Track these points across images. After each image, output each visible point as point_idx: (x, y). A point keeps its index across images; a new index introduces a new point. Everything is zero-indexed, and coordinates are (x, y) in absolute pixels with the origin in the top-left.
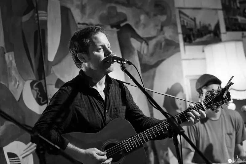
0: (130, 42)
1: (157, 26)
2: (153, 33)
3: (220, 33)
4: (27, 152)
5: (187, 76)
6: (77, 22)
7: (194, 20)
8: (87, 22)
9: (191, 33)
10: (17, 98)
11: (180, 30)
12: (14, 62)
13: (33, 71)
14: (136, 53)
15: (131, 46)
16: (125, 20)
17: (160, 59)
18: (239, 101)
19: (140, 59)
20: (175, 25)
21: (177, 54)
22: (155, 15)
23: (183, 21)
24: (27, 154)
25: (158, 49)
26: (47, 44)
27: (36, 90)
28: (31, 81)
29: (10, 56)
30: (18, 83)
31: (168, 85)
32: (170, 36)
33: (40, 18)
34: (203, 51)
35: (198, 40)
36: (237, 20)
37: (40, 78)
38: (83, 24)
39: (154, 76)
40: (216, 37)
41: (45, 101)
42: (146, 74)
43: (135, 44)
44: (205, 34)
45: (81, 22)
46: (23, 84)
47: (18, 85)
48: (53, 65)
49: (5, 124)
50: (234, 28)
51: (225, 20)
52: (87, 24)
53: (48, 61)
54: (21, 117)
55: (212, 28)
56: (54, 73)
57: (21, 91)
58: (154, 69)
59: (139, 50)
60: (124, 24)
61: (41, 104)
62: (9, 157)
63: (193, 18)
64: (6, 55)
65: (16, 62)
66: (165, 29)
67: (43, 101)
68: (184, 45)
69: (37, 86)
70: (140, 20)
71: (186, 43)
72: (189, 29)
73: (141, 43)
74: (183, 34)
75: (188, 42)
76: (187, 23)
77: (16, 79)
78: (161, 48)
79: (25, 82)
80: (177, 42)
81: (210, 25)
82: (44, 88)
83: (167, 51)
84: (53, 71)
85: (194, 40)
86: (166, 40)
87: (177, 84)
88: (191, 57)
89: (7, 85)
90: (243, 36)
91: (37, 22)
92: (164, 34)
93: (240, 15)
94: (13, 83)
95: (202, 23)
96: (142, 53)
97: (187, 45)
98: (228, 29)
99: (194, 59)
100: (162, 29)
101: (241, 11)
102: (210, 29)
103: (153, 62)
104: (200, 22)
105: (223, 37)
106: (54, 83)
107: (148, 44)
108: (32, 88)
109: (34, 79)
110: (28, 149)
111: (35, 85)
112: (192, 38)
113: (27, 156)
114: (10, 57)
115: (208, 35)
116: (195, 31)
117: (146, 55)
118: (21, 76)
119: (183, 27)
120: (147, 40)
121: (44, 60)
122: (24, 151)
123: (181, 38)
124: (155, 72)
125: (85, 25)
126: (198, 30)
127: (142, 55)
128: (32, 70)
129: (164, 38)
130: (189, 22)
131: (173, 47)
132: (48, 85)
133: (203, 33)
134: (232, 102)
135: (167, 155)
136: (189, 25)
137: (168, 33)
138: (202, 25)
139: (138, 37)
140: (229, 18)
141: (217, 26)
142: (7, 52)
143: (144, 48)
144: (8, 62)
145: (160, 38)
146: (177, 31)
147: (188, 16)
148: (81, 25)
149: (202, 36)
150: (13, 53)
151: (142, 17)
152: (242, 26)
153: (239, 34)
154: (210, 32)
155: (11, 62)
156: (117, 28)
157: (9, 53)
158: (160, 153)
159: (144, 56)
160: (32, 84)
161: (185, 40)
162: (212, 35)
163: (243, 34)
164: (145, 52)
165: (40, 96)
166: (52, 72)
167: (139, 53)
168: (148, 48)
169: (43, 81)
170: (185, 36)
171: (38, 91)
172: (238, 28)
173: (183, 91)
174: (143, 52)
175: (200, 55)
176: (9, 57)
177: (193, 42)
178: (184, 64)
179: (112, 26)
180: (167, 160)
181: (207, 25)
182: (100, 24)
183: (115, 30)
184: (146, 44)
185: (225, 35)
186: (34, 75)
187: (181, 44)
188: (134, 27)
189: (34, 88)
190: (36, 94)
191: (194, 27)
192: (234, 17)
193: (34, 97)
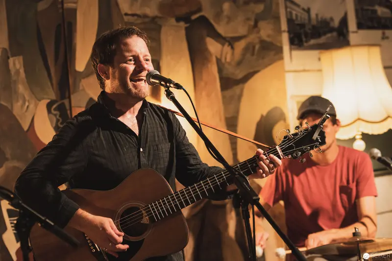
0: (205, 44)
1: (248, 19)
2: (242, 31)
3: (348, 31)
5: (293, 97)
6: (123, 13)
7: (308, 11)
8: (138, 12)
9: (302, 31)
10: (26, 128)
11: (284, 26)
12: (22, 71)
13: (52, 84)
14: (214, 60)
15: (207, 50)
16: (200, 10)
17: (251, 71)
18: (373, 135)
19: (220, 71)
20: (277, 18)
21: (279, 63)
22: (246, 3)
23: (291, 13)
25: (248, 55)
26: (75, 44)
27: (55, 115)
28: (49, 101)
29: (17, 62)
30: (27, 104)
31: (263, 110)
32: (269, 36)
33: (65, 5)
34: (319, 59)
35: (312, 42)
36: (375, 12)
37: (63, 97)
38: (133, 15)
39: (240, 97)
40: (342, 38)
42: (229, 93)
43: (213, 47)
44: (325, 34)
45: (130, 12)
46: (36, 106)
47: (28, 107)
48: (84, 78)
49: (4, 166)
50: (370, 24)
51: (357, 11)
53: (76, 71)
55: (336, 23)
56: (84, 90)
57: (31, 119)
58: (241, 86)
59: (219, 57)
60: (197, 16)
62: (10, 216)
63: (306, 8)
64: (11, 60)
65: (25, 71)
66: (261, 24)
68: (291, 49)
69: (55, 110)
70: (222, 11)
71: (293, 47)
72: (298, 25)
73: (223, 45)
74: (289, 32)
76: (297, 15)
77: (24, 98)
78: (253, 54)
79: (38, 102)
80: (279, 44)
81: (332, 19)
82: (69, 112)
83: (263, 58)
84: (83, 86)
85: (306, 42)
86: (262, 42)
87: (276, 109)
88: (301, 68)
89: (10, 107)
90: (384, 37)
91: (61, 11)
92: (258, 32)
93: (380, 5)
94: (20, 103)
95: (320, 17)
96: (223, 60)
97: (295, 49)
98: (360, 26)
99: (304, 71)
100: (256, 25)
102: (332, 25)
103: (240, 75)
104: (317, 15)
105: (353, 38)
106: (84, 104)
108: (49, 111)
109: (54, 97)
111: (54, 106)
112: (304, 39)
114: (16, 64)
115: (329, 35)
116: (308, 29)
117: (229, 63)
118: (33, 93)
119: (290, 21)
120: (231, 42)
121: (69, 69)
123: (285, 38)
124: (242, 90)
125: (136, 17)
126: (314, 27)
127: (223, 65)
128: (49, 84)
129: (259, 38)
130: (299, 15)
131: (273, 53)
132: (74, 107)
133: (321, 31)
134: (360, 139)
136: (299, 19)
137: (265, 31)
138: (320, 19)
139: (217, 36)
140: (362, 9)
141: (344, 21)
142: (12, 57)
143: (227, 53)
144: (13, 72)
145: (253, 38)
146: (280, 28)
147: (298, 6)
148: (130, 17)
149: (319, 35)
150: (21, 58)
151: (226, 6)
152: (383, 21)
153: (377, 34)
154: (332, 30)
155: (18, 72)
156: (186, 23)
157: (15, 58)
159: (226, 66)
160: (49, 106)
161: (292, 42)
162: (335, 34)
163: (384, 34)
164: (228, 60)
165: (61, 124)
166: (81, 88)
167: (219, 61)
168: (233, 54)
169: (66, 102)
170: (292, 36)
171: (58, 117)
172: (376, 25)
173: (285, 120)
174: (226, 59)
175: (315, 65)
176: (14, 64)
177: (305, 44)
178: (289, 78)
179: (178, 20)
181: (328, 19)
182: (160, 15)
183: (182, 24)
184: (230, 47)
185: (355, 34)
186: (53, 92)
187: (286, 48)
188: (212, 21)
189: (53, 111)
190: (55, 120)
191: (307, 21)
192: (370, 8)
193: (52, 125)
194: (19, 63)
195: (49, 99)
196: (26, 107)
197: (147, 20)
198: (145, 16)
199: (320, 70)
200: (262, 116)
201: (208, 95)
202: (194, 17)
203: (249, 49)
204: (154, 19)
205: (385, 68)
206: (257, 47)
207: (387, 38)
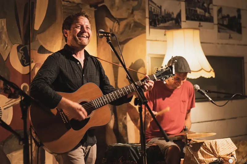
0: (104, 21)
1: (128, 9)
2: (125, 15)
3: (181, 21)
4: (8, 104)
5: (149, 54)
7: (160, 8)
9: (157, 18)
10: (5, 59)
11: (147, 15)
12: (5, 27)
13: (21, 37)
14: (109, 30)
15: (105, 24)
16: (103, 2)
17: (129, 38)
20: (144, 10)
21: (143, 35)
23: (151, 7)
24: (8, 106)
25: (127, 29)
26: (35, 15)
27: (21, 53)
28: (18, 45)
30: (6, 46)
32: (139, 20)
34: (165, 35)
35: (162, 25)
36: (196, 11)
37: (26, 44)
38: (67, 1)
40: (177, 24)
41: (28, 63)
43: (109, 23)
44: (168, 21)
46: (11, 47)
48: (38, 34)
50: (193, 18)
51: (186, 10)
52: (70, 2)
53: (34, 29)
54: (6, 75)
55: (175, 16)
56: (38, 40)
57: (8, 54)
58: (122, 46)
59: (111, 28)
60: (101, 5)
61: (24, 65)
63: (159, 6)
66: (135, 12)
67: (26, 63)
68: (150, 28)
69: (21, 50)
70: (115, 3)
71: (151, 26)
72: (155, 15)
73: (114, 22)
74: (149, 18)
75: (153, 26)
76: (154, 9)
77: (5, 42)
78: (130, 29)
79: (13, 45)
80: (144, 25)
81: (173, 13)
82: (29, 52)
83: (135, 31)
85: (158, 25)
86: (135, 22)
87: (140, 60)
90: (200, 26)
92: (133, 17)
93: (199, 7)
94: (2, 45)
95: (166, 11)
96: (114, 30)
97: (152, 28)
98: (187, 18)
99: (156, 40)
100: (132, 13)
101: (201, 4)
102: (172, 16)
103: (122, 39)
104: (165, 10)
105: (183, 24)
106: (37, 48)
107: (119, 24)
108: (18, 51)
109: (21, 43)
110: (10, 102)
111: (21, 48)
112: (157, 23)
113: (8, 108)
114: (2, 23)
115: (171, 22)
116: (160, 17)
117: (117, 33)
118: (10, 40)
119: (150, 12)
120: (118, 21)
121: (30, 28)
122: (6, 103)
123: (147, 21)
124: (122, 48)
126: (163, 16)
128: (19, 36)
129: (133, 20)
130: (155, 9)
131: (140, 29)
132: (31, 49)
133: (167, 19)
135: (125, 118)
136: (155, 11)
137: (137, 16)
138: (166, 13)
140: (189, 9)
141: (179, 15)
143: (116, 27)
145: (130, 20)
146: (145, 15)
147: (155, 4)
148: (65, 2)
149: (165, 22)
150: (5, 20)
152: (200, 17)
153: (197, 23)
154: (172, 19)
155: (3, 27)
156: (95, 8)
158: (120, 116)
160: (18, 48)
161: (150, 24)
162: (174, 21)
163: (200, 24)
164: (116, 30)
165: (24, 58)
166: (36, 39)
167: (111, 31)
168: (119, 28)
169: (28, 46)
170: (151, 20)
171: (22, 54)
172: (196, 18)
173: (144, 67)
174: (115, 30)
175: (162, 38)
177: (158, 26)
178: (148, 43)
179: (91, 6)
180: (125, 123)
181: (171, 13)
183: (93, 9)
184: (118, 24)
185: (185, 23)
186: (21, 40)
187: (147, 27)
188: (109, 9)
189: (20, 51)
190: (21, 56)
191: (159, 13)
192: (194, 9)
193: (19, 59)
194: (4, 22)
195: (18, 44)
196: (6, 47)
197: (74, 5)
198: (74, 3)
199: (166, 41)
200: (132, 63)
201: (104, 50)
202: (100, 5)
203: (128, 25)
204: (78, 4)
205: (201, 43)
206: (132, 25)
207: (202, 26)
